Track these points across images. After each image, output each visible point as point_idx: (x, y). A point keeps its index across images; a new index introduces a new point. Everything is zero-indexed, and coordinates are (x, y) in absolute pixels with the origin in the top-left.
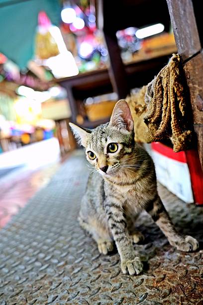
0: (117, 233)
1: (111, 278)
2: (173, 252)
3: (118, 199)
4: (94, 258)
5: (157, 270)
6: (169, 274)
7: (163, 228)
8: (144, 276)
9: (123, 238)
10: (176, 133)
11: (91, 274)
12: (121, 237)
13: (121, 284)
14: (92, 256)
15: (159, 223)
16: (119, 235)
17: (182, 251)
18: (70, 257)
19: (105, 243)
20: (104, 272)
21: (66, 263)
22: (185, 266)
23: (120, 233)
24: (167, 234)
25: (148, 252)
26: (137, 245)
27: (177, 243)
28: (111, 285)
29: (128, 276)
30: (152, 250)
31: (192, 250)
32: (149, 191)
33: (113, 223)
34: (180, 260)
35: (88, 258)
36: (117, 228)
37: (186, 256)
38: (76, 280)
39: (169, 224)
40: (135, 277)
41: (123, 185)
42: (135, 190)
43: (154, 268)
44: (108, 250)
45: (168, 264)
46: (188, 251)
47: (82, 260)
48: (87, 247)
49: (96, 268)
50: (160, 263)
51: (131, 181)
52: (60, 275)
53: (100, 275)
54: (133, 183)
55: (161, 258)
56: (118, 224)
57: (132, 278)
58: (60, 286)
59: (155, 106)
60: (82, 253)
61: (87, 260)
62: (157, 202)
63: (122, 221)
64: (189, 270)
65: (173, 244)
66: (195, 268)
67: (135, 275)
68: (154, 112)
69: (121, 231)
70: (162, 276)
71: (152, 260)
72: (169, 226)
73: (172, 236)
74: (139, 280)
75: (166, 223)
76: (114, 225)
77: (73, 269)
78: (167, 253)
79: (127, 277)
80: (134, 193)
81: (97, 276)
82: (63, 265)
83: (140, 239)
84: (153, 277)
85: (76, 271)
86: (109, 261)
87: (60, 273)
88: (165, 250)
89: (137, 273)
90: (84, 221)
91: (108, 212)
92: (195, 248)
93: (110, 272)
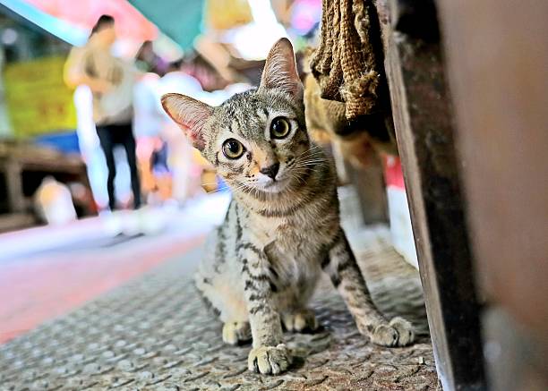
0: (252, 298)
1: (225, 377)
2: (362, 346)
3: (258, 237)
4: (209, 350)
5: (317, 369)
6: (335, 375)
7: (348, 299)
8: (288, 377)
9: (261, 307)
11: (192, 371)
12: (258, 306)
13: (239, 385)
14: (210, 346)
15: (342, 291)
16: (256, 301)
17: (378, 345)
18: (169, 347)
19: (236, 324)
20: (217, 368)
21: (158, 354)
22: (373, 365)
23: (258, 298)
24: (354, 311)
25: (316, 345)
26: (299, 335)
27: (370, 328)
28: (220, 386)
29: (258, 376)
30: (324, 342)
31: (398, 342)
33: (249, 279)
34: (368, 358)
35: (200, 349)
36: (254, 288)
37: (382, 352)
38: (162, 377)
39: (358, 292)
40: (269, 378)
41: (269, 216)
42: (291, 224)
43: (313, 366)
44: (237, 335)
45: (342, 362)
46: (389, 343)
47: (188, 352)
48: (207, 335)
49: (205, 363)
50: (327, 361)
51: (284, 209)
52: (137, 370)
53: (209, 372)
54: (289, 213)
55: (333, 353)
56: (256, 283)
57: (263, 378)
58: (130, 384)
59: (325, 35)
60: (195, 342)
61: (197, 352)
63: (262, 278)
64: (377, 371)
65: (364, 330)
66: (390, 369)
67: (270, 373)
68: (323, 48)
69: (260, 295)
70: (320, 377)
71: (315, 356)
72: (358, 296)
73: (362, 316)
74: (275, 382)
75: (351, 289)
76: (249, 284)
77: (166, 362)
78: (349, 347)
79: (254, 377)
81: (201, 373)
82: (151, 358)
83: (307, 322)
84: (303, 379)
85: (169, 365)
86: (236, 355)
87: (139, 366)
88: (348, 343)
89: (274, 372)
90: (205, 281)
91: (243, 259)
92: (404, 339)
93: (229, 369)
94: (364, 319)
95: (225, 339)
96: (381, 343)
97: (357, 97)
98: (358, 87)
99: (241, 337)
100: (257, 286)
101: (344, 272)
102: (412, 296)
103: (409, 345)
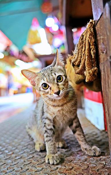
0: (47, 136)
1: (38, 165)
2: (83, 155)
3: (51, 115)
4: (31, 153)
5: (69, 164)
6: (76, 167)
7: (78, 138)
8: (59, 166)
9: (50, 140)
10: (88, 69)
11: (26, 161)
12: (49, 139)
13: (43, 168)
14: (31, 151)
15: (76, 135)
16: (48, 138)
17: (88, 155)
18: (17, 151)
19: (40, 144)
20: (34, 161)
21: (13, 153)
22: (88, 163)
23: (49, 136)
24: (80, 143)
25: (67, 153)
26: (61, 149)
27: (86, 149)
28: (36, 168)
29: (49, 165)
30: (70, 153)
31: (95, 155)
32: (72, 111)
33: (46, 130)
34: (86, 160)
35: (27, 152)
36: (48, 133)
37: (90, 158)
38: (16, 163)
39: (82, 136)
40: (53, 166)
41: (55, 107)
42: (63, 110)
43: (68, 162)
44: (40, 148)
45: (77, 161)
46: (92, 155)
47: (23, 153)
48: (29, 146)
49: (30, 158)
50: (72, 160)
51: (61, 104)
52: (6, 159)
53: (31, 162)
54: (62, 105)
55: (73, 157)
56: (48, 131)
57: (51, 166)
58: (4, 165)
60: (25, 149)
61: (27, 153)
62: (76, 120)
63: (51, 129)
64: (90, 166)
65: (83, 150)
66: (94, 165)
67: (53, 164)
69: (50, 135)
70: (71, 167)
71: (67, 158)
72: (82, 137)
73: (83, 144)
74: (55, 168)
75: (80, 135)
76: (46, 131)
77: (16, 157)
78: (78, 155)
79: (48, 165)
80: (61, 112)
81: (29, 162)
82: (11, 154)
83: (63, 144)
84: (65, 167)
85: (17, 158)
86: (40, 155)
87: (7, 158)
88: (78, 154)
89: (55, 164)
90: (29, 128)
91: (44, 123)
92: (97, 154)
93: (38, 161)
94: (84, 146)
95: (36, 149)
96: (90, 155)
97: (90, 75)
98: (91, 72)
99: (41, 149)
100: (49, 132)
101: (77, 129)
102: (95, 136)
103: (99, 156)
